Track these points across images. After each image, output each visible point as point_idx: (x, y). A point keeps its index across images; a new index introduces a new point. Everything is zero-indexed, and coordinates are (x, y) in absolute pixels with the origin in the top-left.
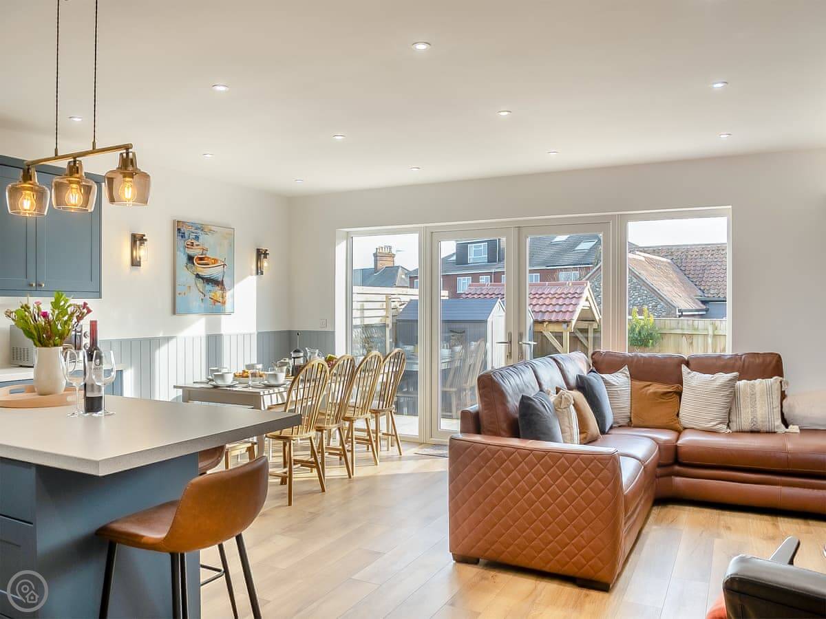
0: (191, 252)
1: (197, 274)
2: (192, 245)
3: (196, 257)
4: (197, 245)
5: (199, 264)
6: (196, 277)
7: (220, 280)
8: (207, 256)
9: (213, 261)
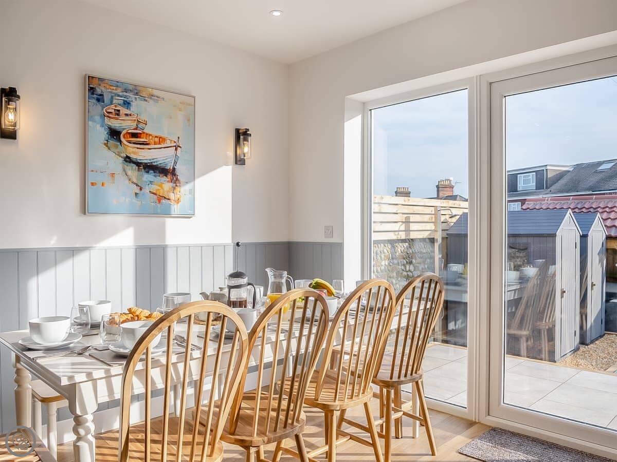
0: (115, 124)
1: (127, 157)
2: (118, 115)
3: (124, 132)
4: (127, 115)
5: (130, 142)
6: (125, 160)
7: (170, 166)
8: (146, 131)
9: (157, 140)
